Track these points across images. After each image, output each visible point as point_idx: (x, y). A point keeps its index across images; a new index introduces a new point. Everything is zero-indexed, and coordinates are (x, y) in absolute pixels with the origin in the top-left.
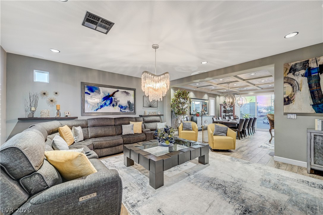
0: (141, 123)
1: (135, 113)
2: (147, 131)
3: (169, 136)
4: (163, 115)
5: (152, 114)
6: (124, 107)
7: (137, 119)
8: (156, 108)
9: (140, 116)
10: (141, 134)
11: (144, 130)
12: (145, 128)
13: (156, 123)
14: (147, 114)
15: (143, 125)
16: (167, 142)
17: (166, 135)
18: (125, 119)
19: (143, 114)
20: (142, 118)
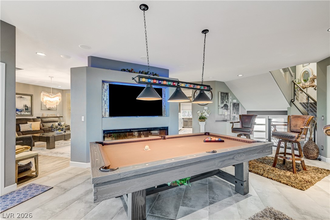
0: (39, 123)
1: (32, 115)
2: (45, 128)
3: (61, 127)
4: (62, 117)
5: (51, 116)
6: (20, 110)
7: (35, 120)
8: (56, 111)
9: (37, 117)
10: (39, 130)
11: (43, 128)
12: (43, 126)
13: (55, 123)
14: (45, 116)
15: (41, 124)
16: (60, 130)
17: (59, 127)
18: (22, 120)
19: (40, 116)
20: (40, 119)
